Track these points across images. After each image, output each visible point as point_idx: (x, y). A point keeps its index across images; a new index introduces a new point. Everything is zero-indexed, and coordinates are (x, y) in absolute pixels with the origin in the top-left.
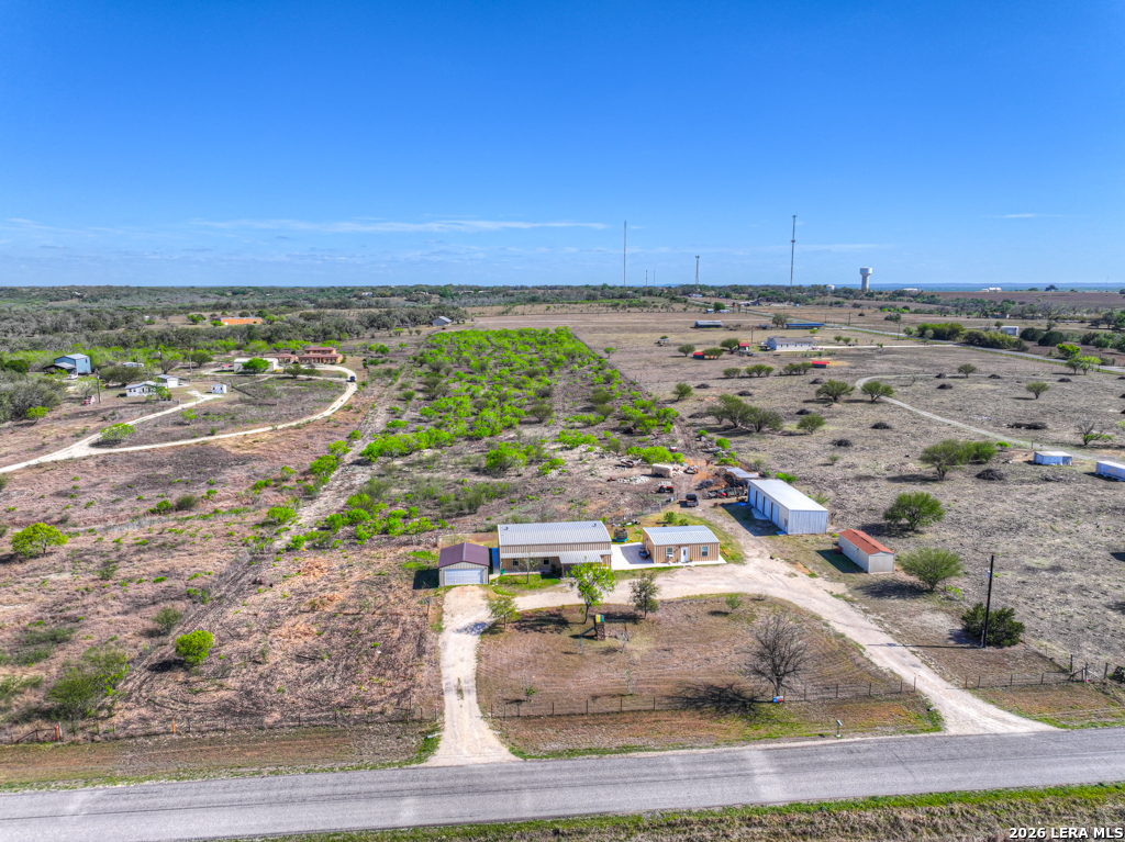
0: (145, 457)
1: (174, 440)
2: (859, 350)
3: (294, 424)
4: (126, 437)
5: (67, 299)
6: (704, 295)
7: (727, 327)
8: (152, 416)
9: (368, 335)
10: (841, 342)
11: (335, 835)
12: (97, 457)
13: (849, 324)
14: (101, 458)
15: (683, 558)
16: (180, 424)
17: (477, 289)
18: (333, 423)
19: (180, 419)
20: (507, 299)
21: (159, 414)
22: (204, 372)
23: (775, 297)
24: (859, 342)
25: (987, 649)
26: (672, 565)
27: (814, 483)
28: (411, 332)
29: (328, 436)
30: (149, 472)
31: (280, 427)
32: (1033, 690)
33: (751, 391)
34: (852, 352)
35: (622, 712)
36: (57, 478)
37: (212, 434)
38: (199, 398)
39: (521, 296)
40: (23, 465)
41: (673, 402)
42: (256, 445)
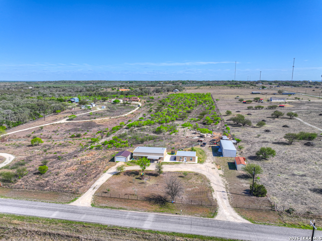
0: (76, 123)
1: (85, 120)
2: (302, 102)
3: (116, 117)
4: (75, 119)
5: (90, 84)
6: (263, 84)
7: (262, 94)
8: (84, 113)
9: (153, 94)
10: (297, 99)
11: (35, 217)
12: (66, 123)
13: (306, 93)
14: (67, 123)
15: (185, 160)
16: (89, 116)
17: (193, 81)
18: (126, 117)
19: (89, 115)
20: (201, 84)
21: (86, 113)
22: (105, 103)
23: (287, 84)
24: (303, 99)
25: (253, 197)
26: (181, 162)
27: (248, 142)
28: (165, 94)
29: (123, 121)
30: (75, 127)
31: (112, 118)
32: (256, 211)
33: (251, 113)
34: (299, 103)
35: (129, 199)
36: (55, 127)
37: (95, 119)
38: (98, 109)
39: (205, 84)
40: (50, 124)
41: (225, 116)
42: (104, 122)
